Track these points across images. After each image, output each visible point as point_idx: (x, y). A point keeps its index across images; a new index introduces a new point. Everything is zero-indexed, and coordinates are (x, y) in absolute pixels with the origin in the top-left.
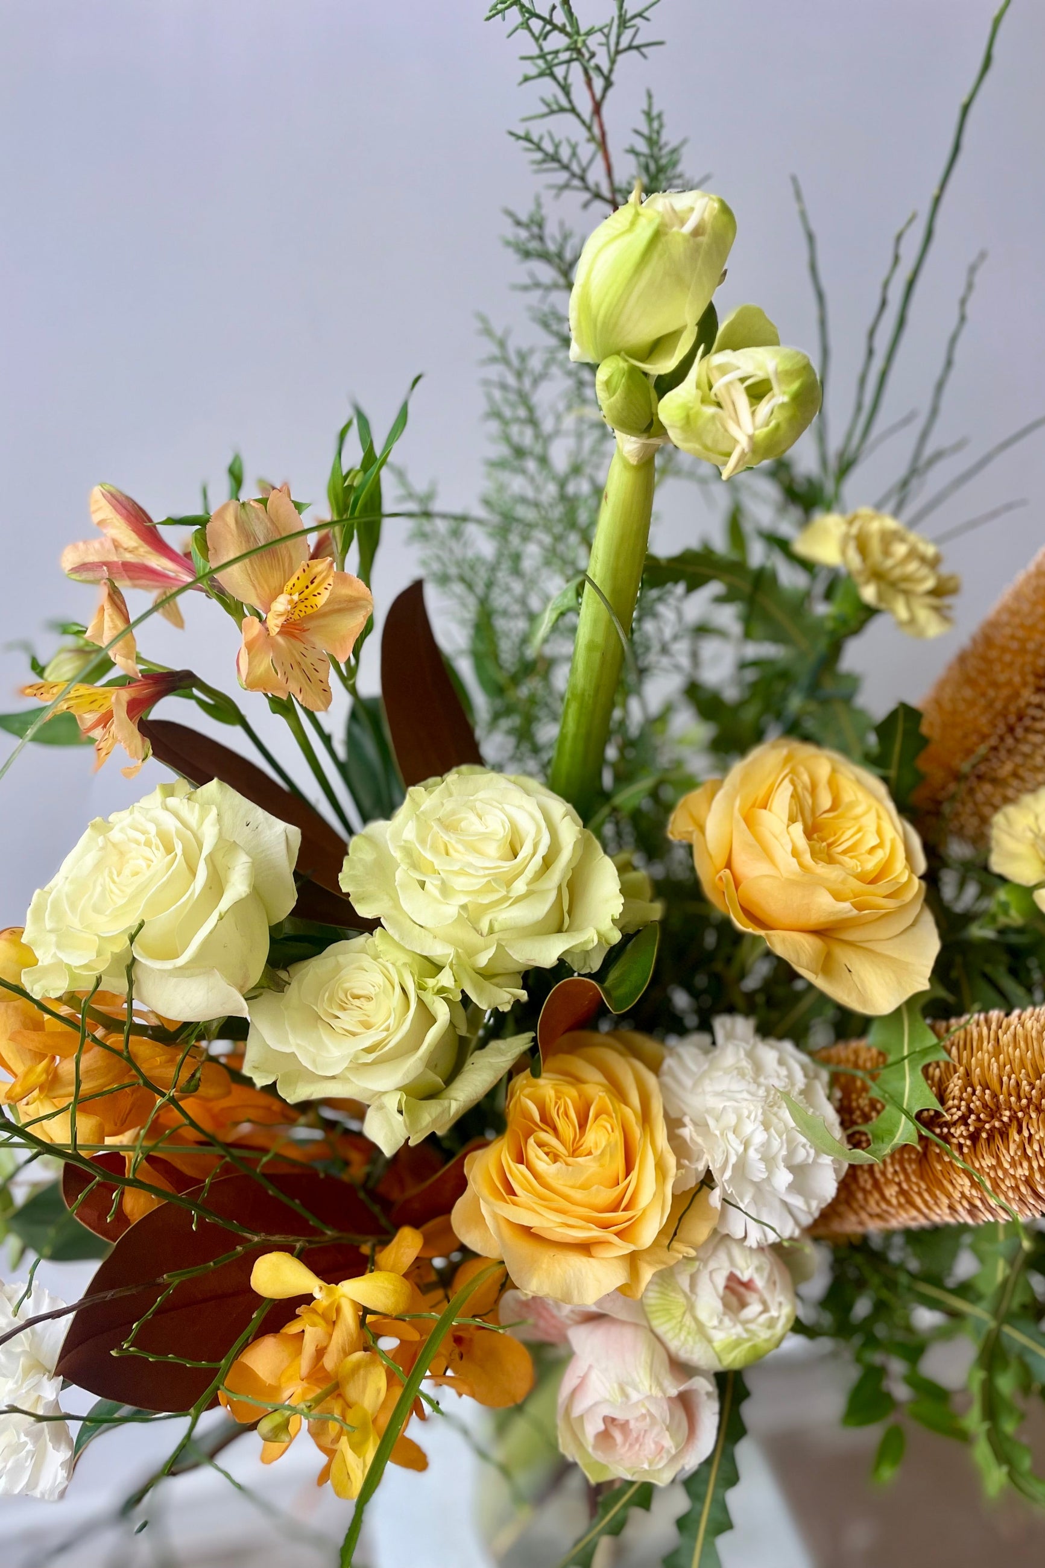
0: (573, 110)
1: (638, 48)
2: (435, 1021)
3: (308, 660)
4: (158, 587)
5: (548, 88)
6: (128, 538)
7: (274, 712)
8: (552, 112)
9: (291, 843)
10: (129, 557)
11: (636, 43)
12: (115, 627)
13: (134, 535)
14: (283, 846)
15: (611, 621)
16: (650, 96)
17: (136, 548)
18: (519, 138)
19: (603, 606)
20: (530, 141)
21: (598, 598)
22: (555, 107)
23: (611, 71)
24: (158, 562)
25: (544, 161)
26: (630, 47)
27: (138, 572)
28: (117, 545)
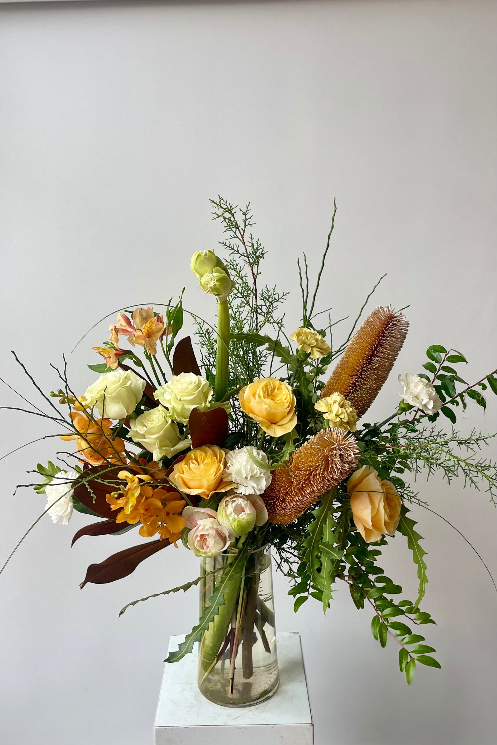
0: (237, 237)
1: (250, 225)
2: (168, 423)
3: (152, 343)
4: (129, 335)
5: (231, 233)
6: (124, 323)
7: (147, 359)
8: (233, 238)
9: (144, 385)
10: (123, 328)
11: (249, 224)
12: (115, 336)
13: (125, 323)
14: (142, 384)
15: (222, 341)
16: (251, 235)
17: (125, 326)
18: (220, 243)
19: (220, 339)
20: (224, 244)
21: (219, 337)
22: (233, 237)
23: (245, 229)
24: (129, 329)
25: (226, 248)
26: (248, 225)
27: (125, 331)
28: (121, 325)
